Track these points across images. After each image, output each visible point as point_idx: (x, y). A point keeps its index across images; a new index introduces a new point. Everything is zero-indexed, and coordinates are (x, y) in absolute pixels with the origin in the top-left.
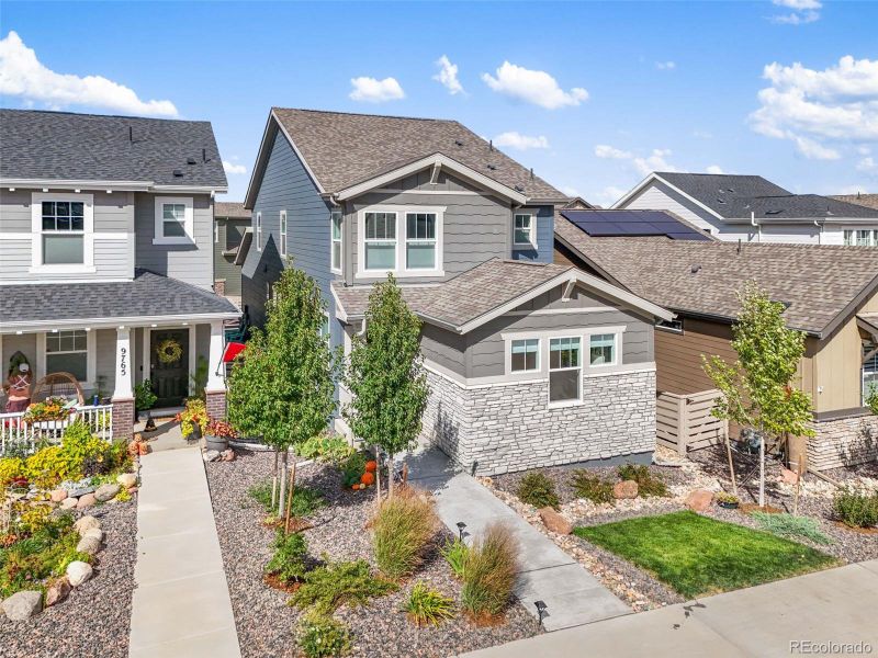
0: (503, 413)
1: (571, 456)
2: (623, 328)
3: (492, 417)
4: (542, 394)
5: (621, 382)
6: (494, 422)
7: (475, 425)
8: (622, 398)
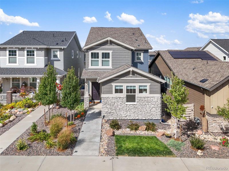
0: (112, 104)
1: (133, 117)
2: (150, 84)
3: (109, 105)
4: (123, 100)
5: (148, 99)
6: (110, 106)
7: (104, 106)
8: (149, 104)
